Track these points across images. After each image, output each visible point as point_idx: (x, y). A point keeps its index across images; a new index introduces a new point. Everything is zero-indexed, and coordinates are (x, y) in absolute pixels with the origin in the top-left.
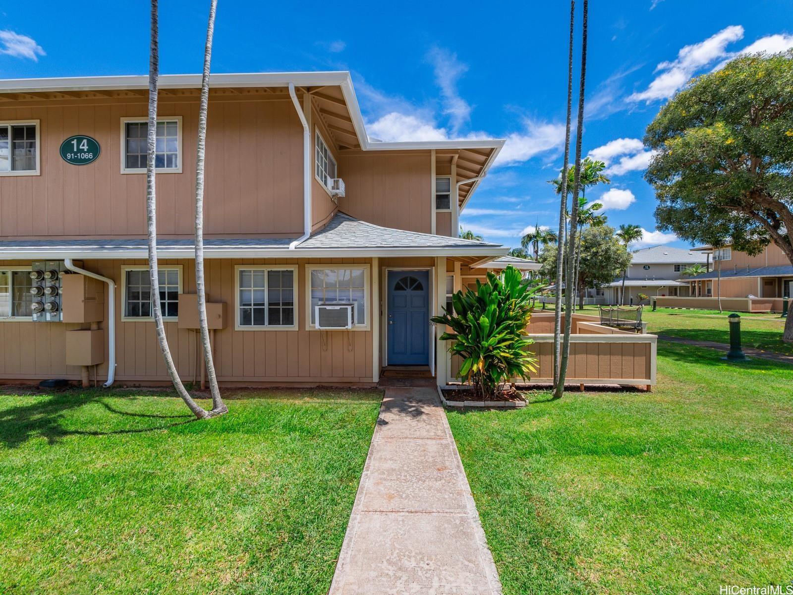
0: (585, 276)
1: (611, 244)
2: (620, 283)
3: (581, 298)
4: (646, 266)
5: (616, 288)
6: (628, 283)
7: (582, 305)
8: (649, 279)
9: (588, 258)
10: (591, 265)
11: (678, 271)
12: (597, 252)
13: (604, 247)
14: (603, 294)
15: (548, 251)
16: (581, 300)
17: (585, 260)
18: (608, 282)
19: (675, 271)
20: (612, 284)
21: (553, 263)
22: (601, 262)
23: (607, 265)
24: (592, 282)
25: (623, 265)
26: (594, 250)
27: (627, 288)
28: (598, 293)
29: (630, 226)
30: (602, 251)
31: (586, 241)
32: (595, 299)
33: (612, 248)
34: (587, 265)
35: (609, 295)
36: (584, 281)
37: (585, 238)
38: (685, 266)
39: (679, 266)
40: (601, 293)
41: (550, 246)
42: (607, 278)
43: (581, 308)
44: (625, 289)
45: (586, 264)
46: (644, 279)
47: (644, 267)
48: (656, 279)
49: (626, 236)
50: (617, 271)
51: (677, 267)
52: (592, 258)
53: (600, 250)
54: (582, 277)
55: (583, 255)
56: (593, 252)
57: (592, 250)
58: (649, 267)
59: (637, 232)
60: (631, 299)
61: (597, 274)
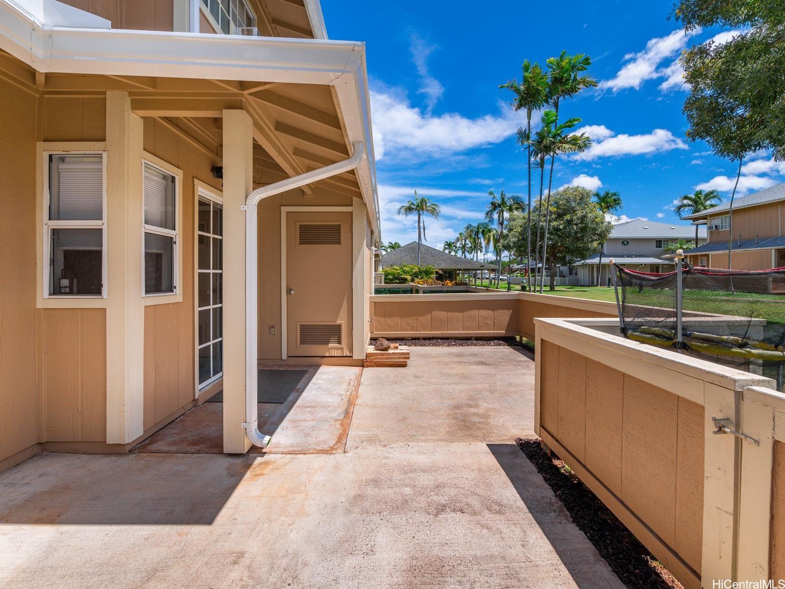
0: (556, 251)
1: (588, 210)
2: (596, 260)
3: (552, 276)
4: (625, 242)
5: (592, 266)
6: (605, 260)
7: (554, 286)
8: (628, 256)
9: (561, 227)
10: (564, 235)
11: (660, 247)
12: (572, 220)
13: (579, 214)
14: (576, 274)
15: (514, 220)
16: (552, 281)
17: (557, 229)
18: (583, 257)
19: (657, 247)
20: (588, 261)
21: (520, 234)
22: (576, 233)
23: (583, 236)
24: (564, 257)
25: (602, 236)
26: (568, 217)
27: (604, 266)
28: (571, 273)
29: (607, 194)
30: (578, 219)
31: (558, 207)
32: (567, 279)
33: (589, 215)
34: (559, 237)
35: (583, 274)
36: (555, 257)
37: (557, 203)
38: (668, 241)
39: (660, 241)
40: (574, 272)
41: (517, 215)
42: (583, 253)
43: (552, 289)
44: (601, 267)
45: (557, 235)
46: (623, 256)
47: (623, 243)
48: (636, 256)
49: (602, 204)
50: (595, 244)
51: (659, 242)
52: (565, 228)
53: (575, 217)
54: (554, 252)
55: (555, 223)
56: (567, 221)
57: (565, 218)
58: (628, 243)
59: (615, 200)
60: (609, 279)
61: (571, 248)
